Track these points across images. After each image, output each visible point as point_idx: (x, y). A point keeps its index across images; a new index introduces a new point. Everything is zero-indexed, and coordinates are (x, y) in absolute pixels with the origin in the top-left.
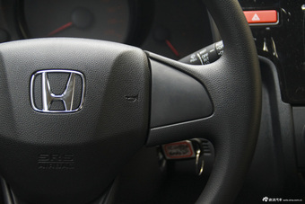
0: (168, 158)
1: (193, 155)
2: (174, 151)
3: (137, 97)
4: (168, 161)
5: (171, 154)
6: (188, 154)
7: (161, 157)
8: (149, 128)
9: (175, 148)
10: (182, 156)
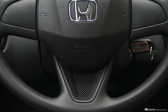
0: (134, 52)
1: (149, 50)
2: (138, 48)
3: (124, 13)
4: (133, 54)
5: (136, 49)
6: (146, 49)
7: (130, 51)
8: (131, 29)
9: (139, 46)
10: (142, 50)
